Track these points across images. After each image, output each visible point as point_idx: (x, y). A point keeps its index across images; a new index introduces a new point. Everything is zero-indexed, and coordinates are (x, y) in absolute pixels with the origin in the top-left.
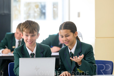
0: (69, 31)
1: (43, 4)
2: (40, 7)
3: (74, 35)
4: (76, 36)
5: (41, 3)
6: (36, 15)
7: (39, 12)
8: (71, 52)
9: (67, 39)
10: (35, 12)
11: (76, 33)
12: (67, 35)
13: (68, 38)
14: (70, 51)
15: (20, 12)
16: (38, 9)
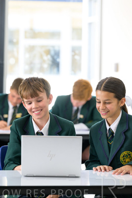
0: (112, 95)
1: (57, 48)
2: (52, 53)
3: (118, 103)
4: (122, 105)
5: (53, 47)
6: (45, 66)
7: (50, 62)
8: (109, 129)
9: (106, 107)
10: (44, 61)
11: (124, 101)
12: (107, 102)
13: (108, 106)
14: (108, 127)
15: (17, 60)
16: (49, 57)
